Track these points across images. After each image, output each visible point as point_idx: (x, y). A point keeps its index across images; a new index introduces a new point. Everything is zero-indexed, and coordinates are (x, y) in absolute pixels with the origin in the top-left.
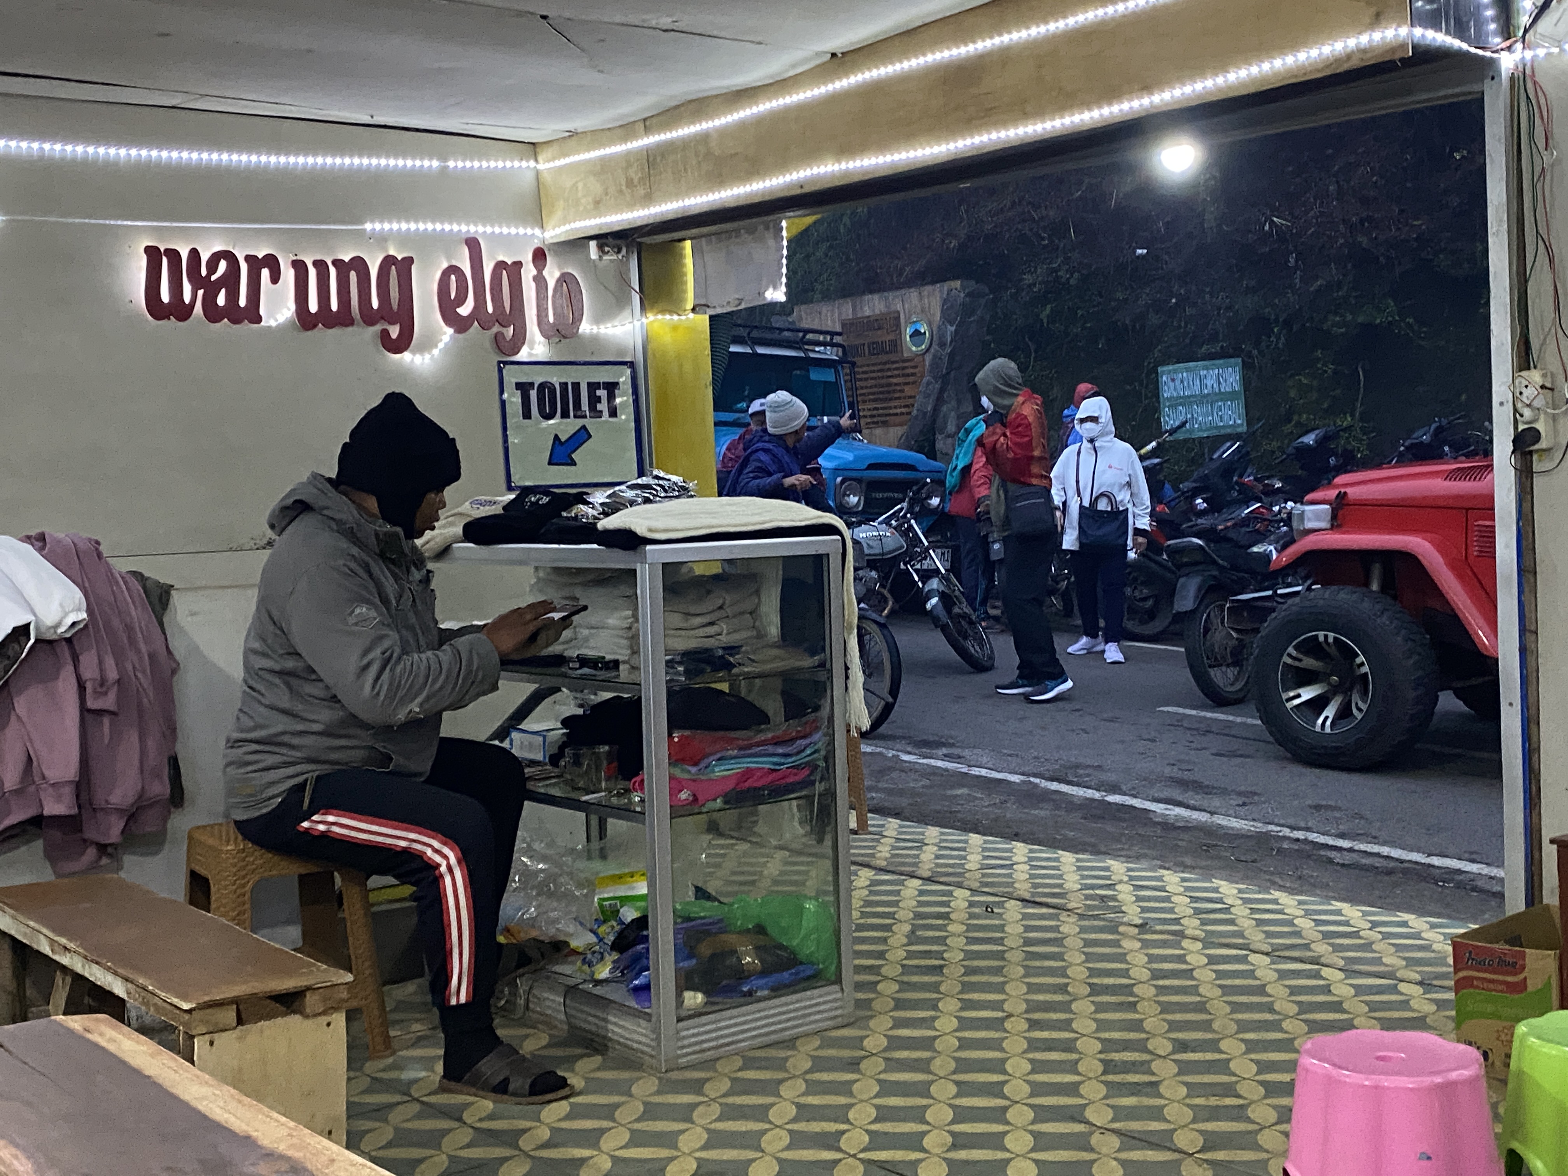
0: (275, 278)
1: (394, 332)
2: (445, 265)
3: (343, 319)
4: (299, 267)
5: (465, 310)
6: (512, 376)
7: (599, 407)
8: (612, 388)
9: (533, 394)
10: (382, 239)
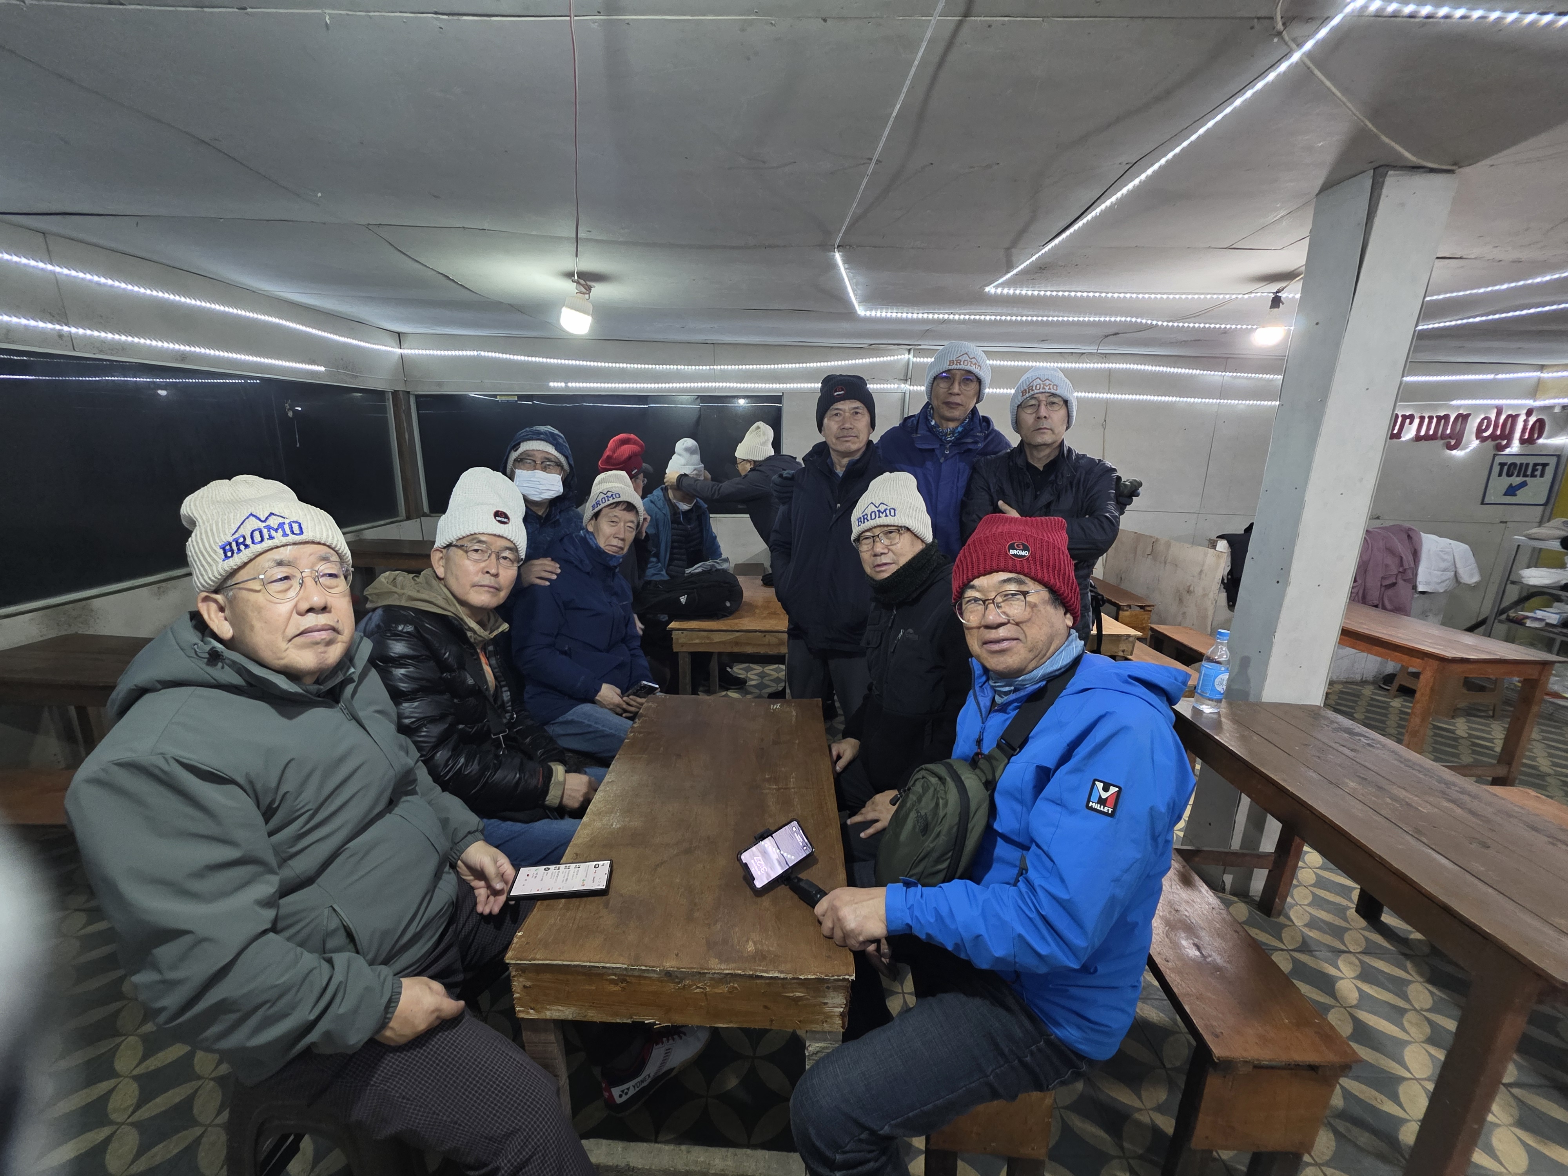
0: (1411, 423)
1: (1453, 442)
2: (1483, 416)
3: (1434, 437)
4: (1422, 419)
5: (1486, 434)
6: (1498, 460)
7: (1536, 473)
8: (1545, 465)
9: (1506, 467)
10: (1459, 407)
